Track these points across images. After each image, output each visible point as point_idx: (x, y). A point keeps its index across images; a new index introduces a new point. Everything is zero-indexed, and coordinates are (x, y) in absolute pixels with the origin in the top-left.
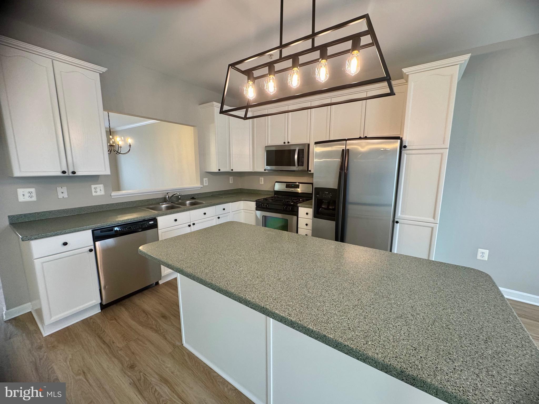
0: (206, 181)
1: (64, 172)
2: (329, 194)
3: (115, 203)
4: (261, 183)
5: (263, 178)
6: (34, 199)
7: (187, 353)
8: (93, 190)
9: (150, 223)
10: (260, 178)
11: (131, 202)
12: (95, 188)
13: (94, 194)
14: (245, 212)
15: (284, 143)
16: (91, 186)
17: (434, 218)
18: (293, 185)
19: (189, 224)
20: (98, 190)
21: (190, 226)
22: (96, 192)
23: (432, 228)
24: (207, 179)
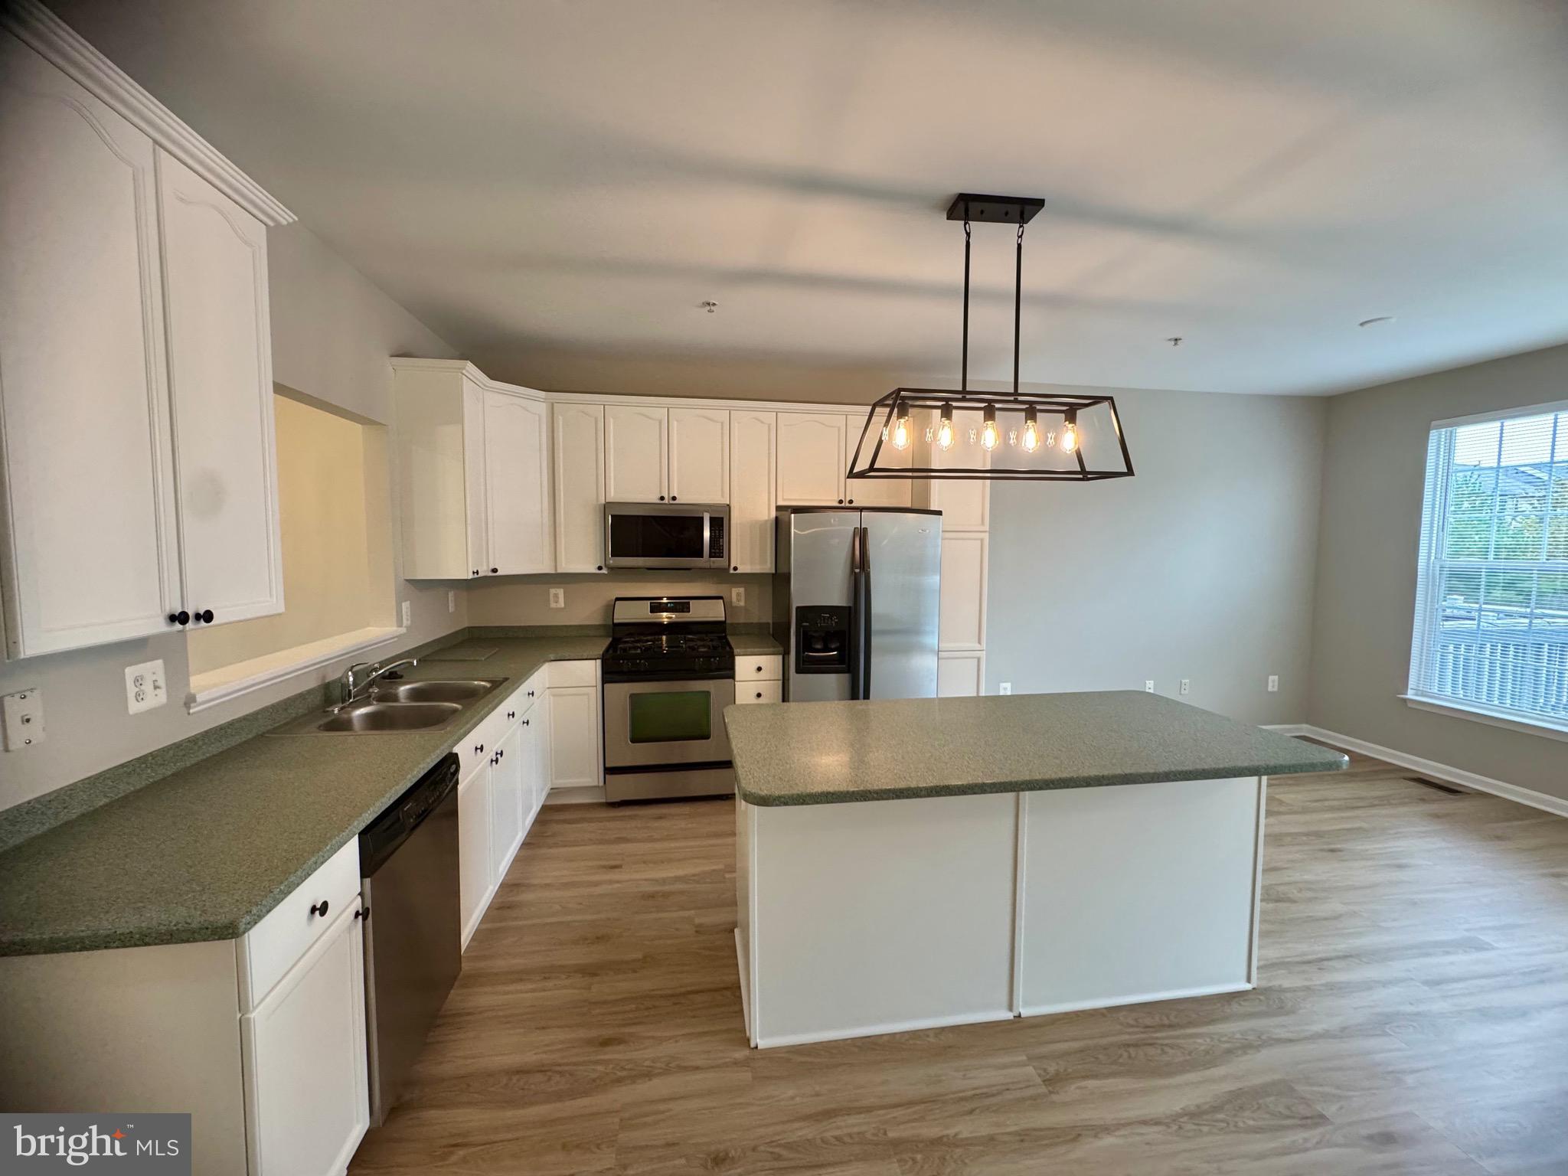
0: (407, 609)
2: (830, 618)
4: (553, 605)
5: (562, 590)
7: (788, 1052)
8: (131, 689)
10: (553, 591)
11: (244, 718)
12: (138, 681)
14: (554, 696)
15: (662, 498)
16: (126, 669)
17: (979, 643)
18: (672, 605)
20: (148, 687)
22: (139, 697)
23: (979, 659)
24: (409, 603)
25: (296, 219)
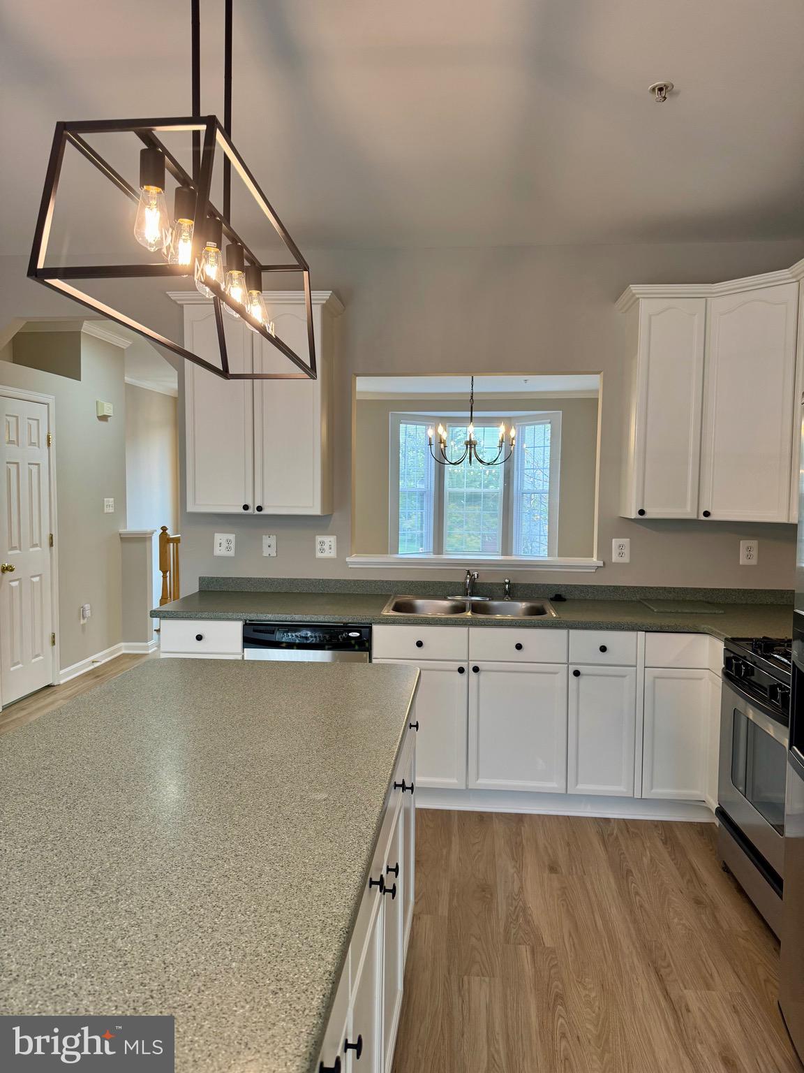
0: (621, 547)
1: (246, 507)
3: (354, 580)
6: (232, 553)
8: (318, 547)
9: (351, 634)
11: (386, 581)
12: (322, 543)
13: (319, 555)
16: (314, 538)
19: (464, 665)
20: (326, 547)
21: (461, 670)
22: (322, 551)
24: (626, 541)
25: (331, 292)
